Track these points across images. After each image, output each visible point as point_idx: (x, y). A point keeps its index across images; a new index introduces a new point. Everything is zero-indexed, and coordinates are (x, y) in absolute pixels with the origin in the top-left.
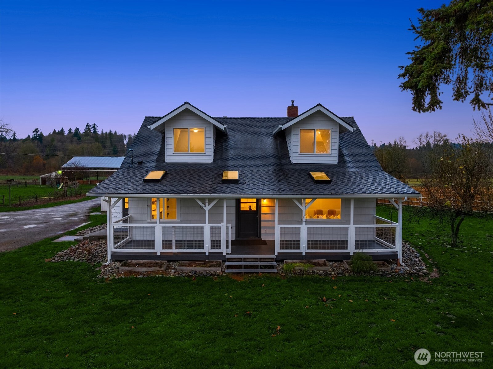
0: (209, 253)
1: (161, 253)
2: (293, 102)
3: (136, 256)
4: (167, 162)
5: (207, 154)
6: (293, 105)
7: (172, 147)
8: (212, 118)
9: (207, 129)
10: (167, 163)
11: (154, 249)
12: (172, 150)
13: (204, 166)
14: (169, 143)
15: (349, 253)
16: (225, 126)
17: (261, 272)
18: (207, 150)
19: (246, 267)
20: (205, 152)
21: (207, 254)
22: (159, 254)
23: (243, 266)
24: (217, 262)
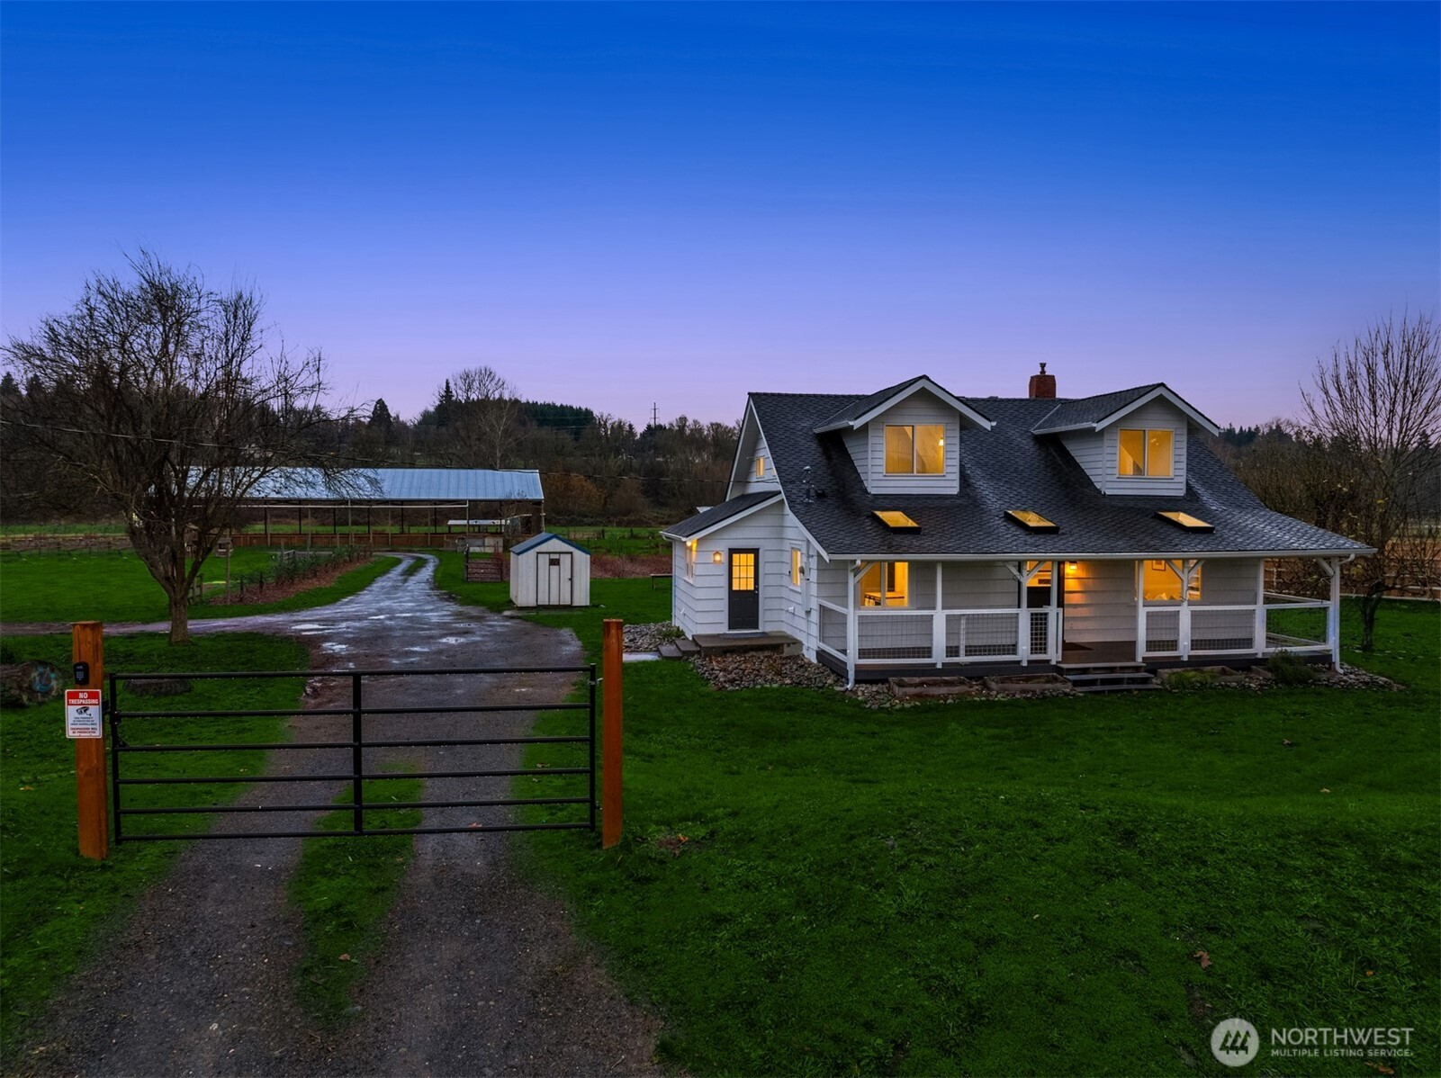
0: (1029, 662)
1: (943, 664)
2: (1043, 366)
3: (898, 671)
4: (873, 493)
5: (949, 477)
6: (1043, 372)
7: (883, 462)
8: (957, 398)
9: (949, 427)
10: (874, 495)
11: (930, 657)
12: (883, 470)
13: (948, 502)
14: (877, 455)
15: (1256, 654)
16: (994, 424)
17: (1136, 690)
18: (950, 469)
19: (1104, 682)
20: (944, 474)
21: (1025, 664)
22: (939, 666)
23: (1099, 681)
24: (1047, 676)
